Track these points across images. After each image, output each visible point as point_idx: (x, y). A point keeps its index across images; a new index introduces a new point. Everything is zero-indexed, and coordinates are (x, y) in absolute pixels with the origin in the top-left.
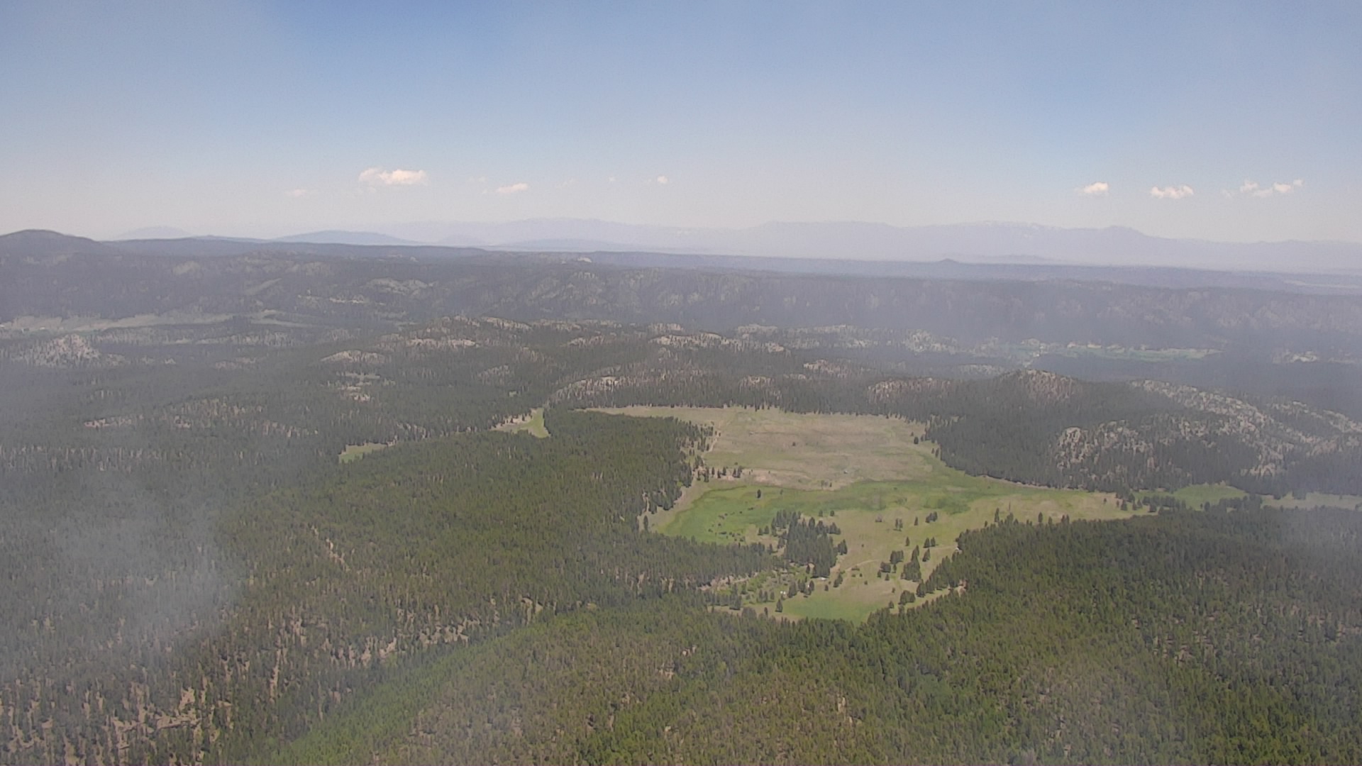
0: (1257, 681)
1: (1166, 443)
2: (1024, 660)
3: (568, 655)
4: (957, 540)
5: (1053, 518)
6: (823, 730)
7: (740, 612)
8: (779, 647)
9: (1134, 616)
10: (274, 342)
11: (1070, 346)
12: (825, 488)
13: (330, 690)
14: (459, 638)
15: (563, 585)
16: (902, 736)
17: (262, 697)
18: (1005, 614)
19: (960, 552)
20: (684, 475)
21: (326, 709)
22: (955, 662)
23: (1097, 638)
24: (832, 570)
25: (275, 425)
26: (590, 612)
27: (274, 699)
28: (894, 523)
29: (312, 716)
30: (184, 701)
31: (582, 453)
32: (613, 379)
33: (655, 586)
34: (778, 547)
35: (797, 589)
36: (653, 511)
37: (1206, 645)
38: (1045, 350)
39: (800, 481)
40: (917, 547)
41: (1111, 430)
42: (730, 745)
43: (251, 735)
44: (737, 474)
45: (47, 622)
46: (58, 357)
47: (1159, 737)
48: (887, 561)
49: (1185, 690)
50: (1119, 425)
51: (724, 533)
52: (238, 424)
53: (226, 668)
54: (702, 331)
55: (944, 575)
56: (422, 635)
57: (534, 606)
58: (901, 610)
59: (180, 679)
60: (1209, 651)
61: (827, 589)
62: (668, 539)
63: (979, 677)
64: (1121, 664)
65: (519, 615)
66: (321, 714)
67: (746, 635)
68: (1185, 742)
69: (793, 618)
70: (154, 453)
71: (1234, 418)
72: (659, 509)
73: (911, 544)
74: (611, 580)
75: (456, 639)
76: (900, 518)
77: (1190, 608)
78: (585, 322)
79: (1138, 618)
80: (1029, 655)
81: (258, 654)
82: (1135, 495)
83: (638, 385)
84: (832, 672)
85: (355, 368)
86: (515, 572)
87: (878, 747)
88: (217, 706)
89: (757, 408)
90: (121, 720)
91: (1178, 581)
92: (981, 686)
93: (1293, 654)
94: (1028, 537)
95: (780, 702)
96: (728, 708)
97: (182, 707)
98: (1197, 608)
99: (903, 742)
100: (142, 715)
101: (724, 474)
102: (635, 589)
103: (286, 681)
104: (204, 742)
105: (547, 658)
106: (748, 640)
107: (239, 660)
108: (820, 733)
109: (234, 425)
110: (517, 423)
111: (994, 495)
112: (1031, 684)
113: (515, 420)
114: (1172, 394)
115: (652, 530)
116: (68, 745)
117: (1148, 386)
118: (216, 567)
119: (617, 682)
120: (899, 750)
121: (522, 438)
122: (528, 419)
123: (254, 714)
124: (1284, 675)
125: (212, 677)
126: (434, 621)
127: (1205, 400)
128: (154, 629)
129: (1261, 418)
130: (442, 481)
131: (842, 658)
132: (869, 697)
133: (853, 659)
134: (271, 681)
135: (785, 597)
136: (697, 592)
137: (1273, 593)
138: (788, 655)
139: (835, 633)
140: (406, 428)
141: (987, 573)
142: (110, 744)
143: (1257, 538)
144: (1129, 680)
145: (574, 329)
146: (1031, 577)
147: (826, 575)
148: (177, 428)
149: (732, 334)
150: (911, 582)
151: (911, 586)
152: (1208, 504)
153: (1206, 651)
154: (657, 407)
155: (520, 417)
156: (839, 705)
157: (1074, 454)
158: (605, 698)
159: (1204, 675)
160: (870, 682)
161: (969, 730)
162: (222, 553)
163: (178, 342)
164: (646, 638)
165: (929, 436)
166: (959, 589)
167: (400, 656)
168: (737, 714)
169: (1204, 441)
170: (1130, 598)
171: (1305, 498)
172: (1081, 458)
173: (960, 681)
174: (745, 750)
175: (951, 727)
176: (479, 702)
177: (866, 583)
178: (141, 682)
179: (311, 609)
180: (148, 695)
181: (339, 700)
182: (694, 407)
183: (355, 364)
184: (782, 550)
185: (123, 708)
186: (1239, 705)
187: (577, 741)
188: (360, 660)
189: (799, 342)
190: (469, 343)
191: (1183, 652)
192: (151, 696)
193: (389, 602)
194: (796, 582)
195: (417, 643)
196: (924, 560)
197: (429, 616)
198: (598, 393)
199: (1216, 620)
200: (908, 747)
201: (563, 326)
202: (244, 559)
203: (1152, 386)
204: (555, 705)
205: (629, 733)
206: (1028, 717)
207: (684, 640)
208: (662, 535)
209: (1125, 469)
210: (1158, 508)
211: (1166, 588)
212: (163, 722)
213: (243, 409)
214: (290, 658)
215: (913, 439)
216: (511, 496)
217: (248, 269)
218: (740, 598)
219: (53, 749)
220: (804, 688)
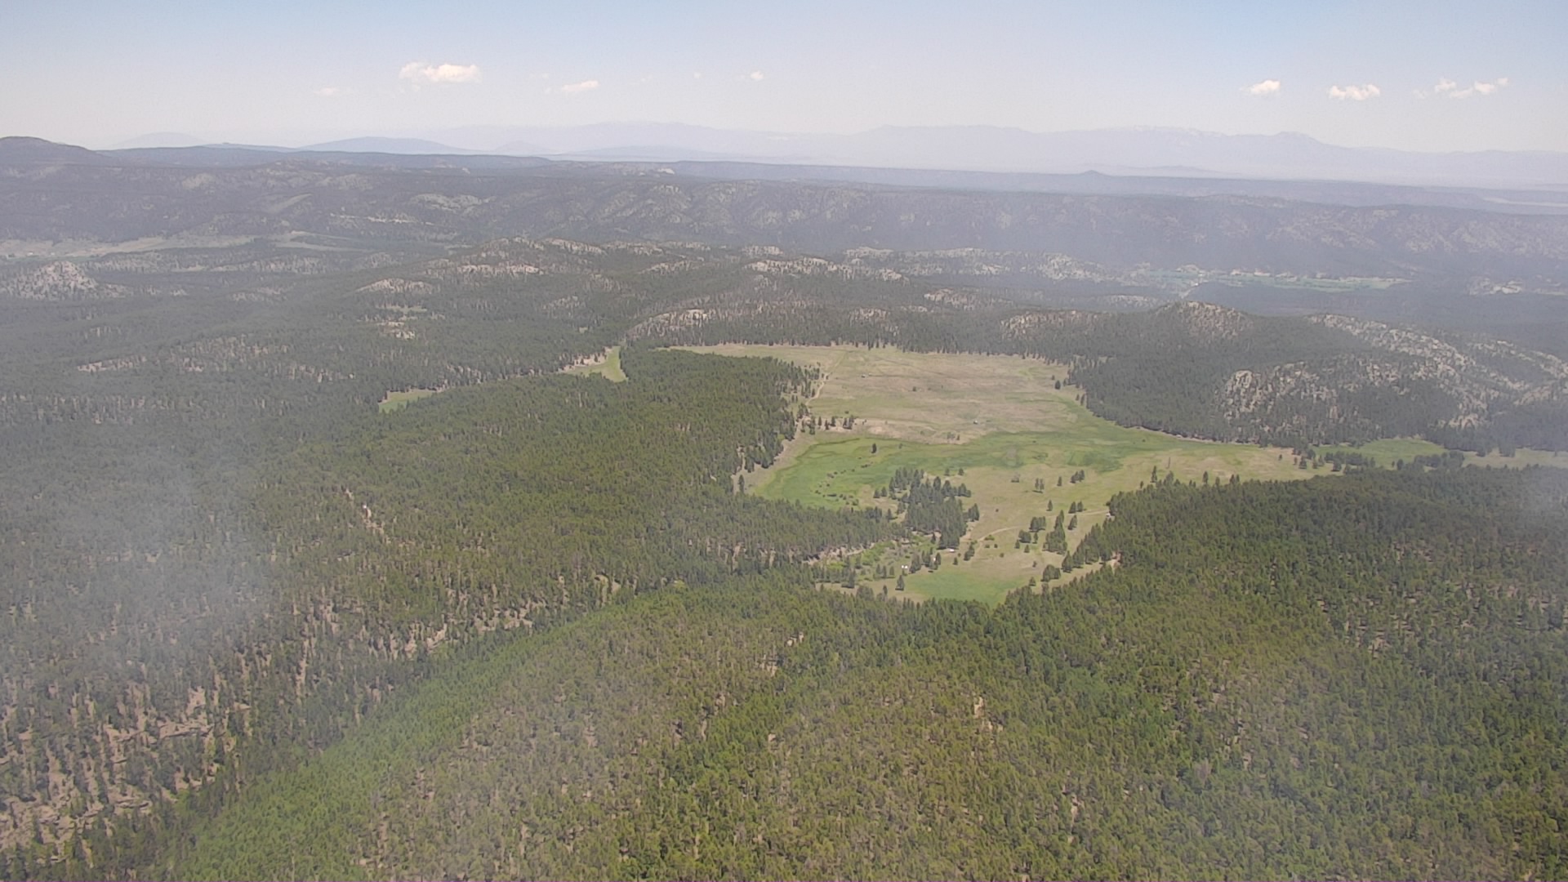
0: (1468, 676)
1: (1351, 390)
2: (1193, 650)
3: (651, 647)
4: (1108, 504)
5: (1221, 477)
6: (959, 739)
7: (854, 591)
8: (901, 635)
9: (1320, 597)
10: (304, 268)
11: (1234, 273)
12: (951, 442)
13: (367, 687)
14: (522, 624)
15: (645, 558)
16: (1052, 745)
17: (286, 696)
18: (1168, 594)
19: (1113, 518)
20: (786, 426)
21: (364, 711)
22: (1111, 652)
23: (1278, 624)
24: (962, 539)
25: (303, 368)
26: (677, 592)
27: (302, 699)
28: (1034, 482)
29: (347, 719)
30: (193, 704)
31: (666, 400)
32: (701, 312)
33: (754, 559)
34: (898, 513)
35: (921, 561)
36: (750, 469)
37: (1407, 632)
38: (1205, 278)
39: (922, 433)
40: (1062, 513)
41: (1287, 373)
42: (846, 758)
43: (274, 744)
44: (848, 425)
45: (28, 609)
46: (47, 288)
47: (1354, 744)
48: (1027, 529)
49: (1385, 687)
50: (1297, 368)
51: (834, 495)
52: (259, 367)
53: (243, 662)
54: (805, 255)
55: (1094, 546)
56: (477, 620)
57: (610, 584)
58: (1045, 589)
59: (188, 677)
60: (1412, 640)
61: (956, 562)
62: (769, 505)
63: (1140, 670)
64: (1308, 655)
65: (592, 595)
66: (357, 716)
67: (863, 620)
68: (1387, 751)
69: (918, 598)
70: (159, 402)
71: (1430, 359)
72: (757, 466)
73: (1054, 510)
74: (701, 554)
75: (518, 625)
76: (1040, 477)
77: (1387, 588)
78: (667, 245)
79: (1324, 599)
80: (1199, 645)
81: (281, 645)
82: (1315, 449)
83: (730, 319)
84: (965, 666)
85: (397, 299)
86: (587, 544)
87: (1025, 760)
88: (232, 709)
89: (871, 346)
90: (116, 728)
91: (1372, 555)
92: (1142, 682)
93: (1512, 645)
94: (1191, 500)
95: (905, 703)
96: (843, 712)
97: (190, 711)
98: (1395, 587)
99: (1054, 751)
100: (142, 721)
101: (833, 425)
102: (730, 563)
103: (315, 677)
104: (217, 752)
105: (626, 650)
106: (864, 626)
107: (259, 653)
108: (955, 743)
109: (254, 368)
110: (588, 365)
111: (1150, 450)
112: (1202, 681)
113: (586, 361)
114: (1358, 331)
115: (750, 492)
116: (52, 759)
117: (1330, 321)
118: (232, 541)
119: (710, 680)
120: (1048, 762)
121: (596, 382)
122: (601, 359)
123: (276, 717)
124: (1500, 668)
125: (226, 673)
126: (492, 603)
127: (1396, 338)
128: (156, 616)
129: (1461, 359)
130: (500, 434)
131: (976, 648)
132: (1010, 697)
133: (990, 648)
134: (298, 677)
135: (907, 572)
136: (802, 567)
137: (1485, 570)
138: (913, 645)
139: (967, 616)
140: (458, 370)
141: (1144, 544)
142: (103, 756)
143: (1462, 502)
144: (1318, 675)
145: (654, 252)
146: (1198, 548)
147: (954, 545)
148: (186, 372)
149: (840, 259)
150: (1055, 554)
151: (1055, 560)
152: (1400, 463)
153: (1407, 639)
154: (753, 345)
155: (593, 357)
156: (976, 707)
157: (1244, 401)
158: (696, 700)
159: (1405, 668)
160: (1010, 677)
161: (1130, 737)
162: (239, 523)
163: (191, 269)
164: (743, 625)
165: (1074, 380)
166: (1112, 563)
167: (451, 646)
168: (854, 720)
169: (1396, 388)
170: (1314, 574)
171: (1513, 455)
172: (1252, 407)
173: (1117, 675)
174: (866, 765)
175: (1109, 732)
176: (544, 706)
177: (1002, 555)
178: (140, 681)
179: (344, 591)
180: (149, 697)
181: (379, 699)
182: (797, 345)
183: (397, 294)
184: (903, 516)
185: (119, 714)
186: (1449, 706)
187: (663, 754)
188: (403, 651)
189: (918, 267)
190: (532, 269)
191: (1379, 640)
192: (152, 697)
193: (437, 582)
194: (920, 554)
195: (471, 630)
196: (1070, 528)
197: (486, 597)
198: (683, 328)
199: (1418, 602)
200: (1060, 758)
201: (641, 249)
202: (265, 529)
203: (1335, 321)
204: (636, 708)
205: (725, 743)
206: (1199, 719)
207: (789, 627)
208: (761, 498)
209: (1304, 420)
210: (1343, 466)
211: (1357, 563)
212: (167, 729)
213: (265, 350)
214: (319, 649)
215: (1054, 383)
216: (582, 452)
217: (272, 182)
218: (854, 574)
219: (32, 765)
220: (933, 686)
